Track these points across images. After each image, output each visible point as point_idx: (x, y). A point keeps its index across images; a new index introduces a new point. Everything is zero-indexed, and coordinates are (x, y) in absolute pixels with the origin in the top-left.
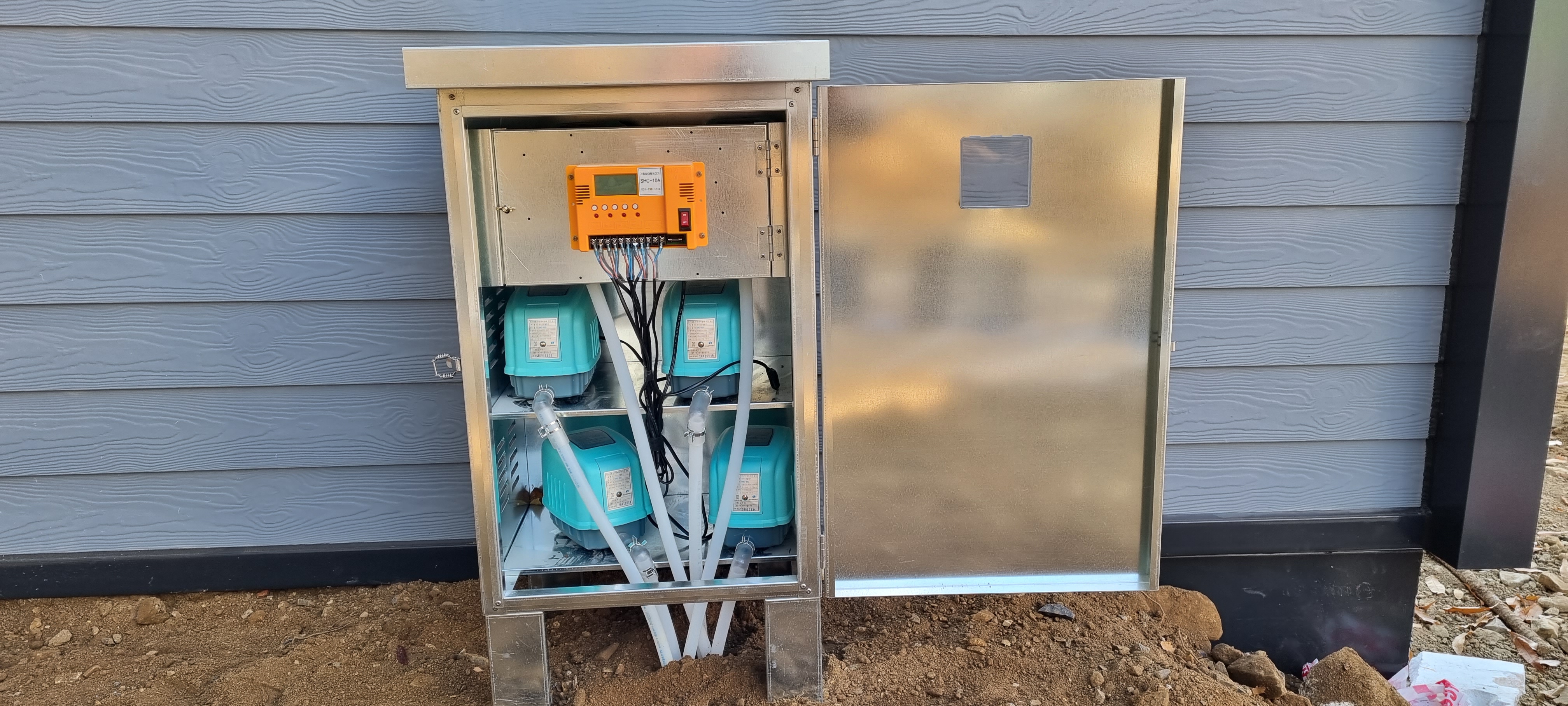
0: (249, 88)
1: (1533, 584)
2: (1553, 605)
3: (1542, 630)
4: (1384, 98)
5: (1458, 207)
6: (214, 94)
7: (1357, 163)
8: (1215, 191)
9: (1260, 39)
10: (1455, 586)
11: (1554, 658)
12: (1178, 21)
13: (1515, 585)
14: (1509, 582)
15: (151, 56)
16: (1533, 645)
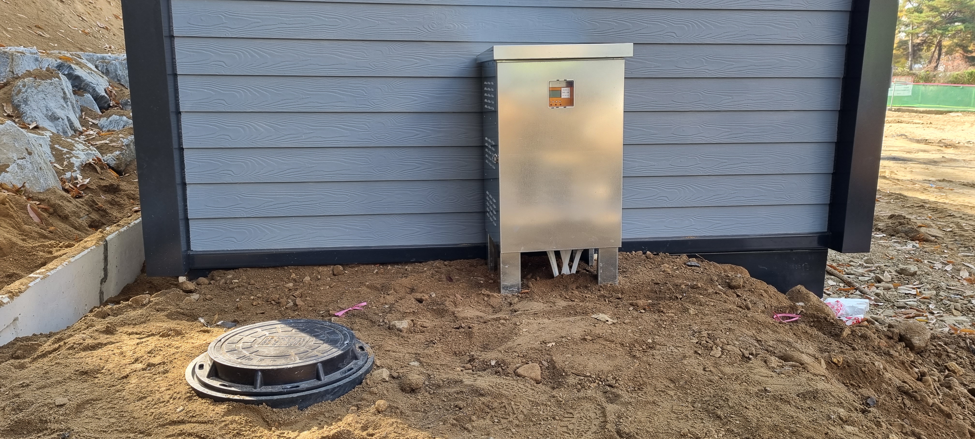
0: (386, 63)
1: (872, 281)
2: (881, 286)
3: (876, 293)
4: (811, 69)
5: (839, 111)
6: (373, 65)
7: (802, 94)
8: (748, 105)
9: (765, 46)
10: (840, 282)
11: (881, 302)
12: (734, 39)
13: (865, 281)
14: (862, 280)
15: (351, 51)
16: (873, 298)
